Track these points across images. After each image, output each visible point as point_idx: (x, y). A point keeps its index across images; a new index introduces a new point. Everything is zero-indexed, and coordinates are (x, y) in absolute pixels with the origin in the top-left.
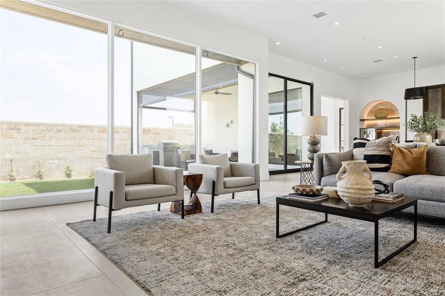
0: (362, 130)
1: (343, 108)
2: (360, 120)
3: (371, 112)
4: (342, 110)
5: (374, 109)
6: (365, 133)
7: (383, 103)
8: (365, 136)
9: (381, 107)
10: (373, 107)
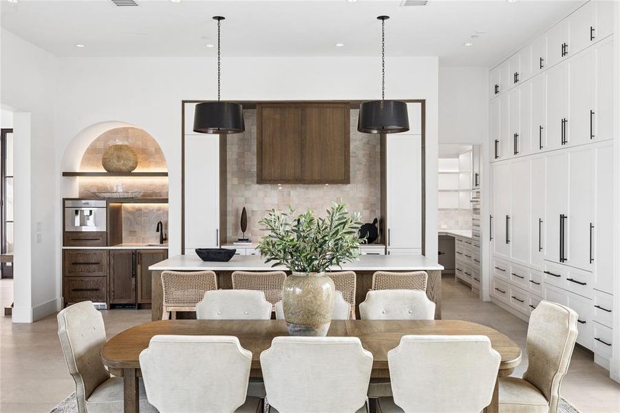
0: (68, 203)
1: (11, 131)
2: (65, 174)
3: (92, 151)
4: (8, 135)
5: (101, 145)
6: (77, 212)
7: (124, 132)
8: (77, 219)
9: (119, 142)
10: (98, 140)
